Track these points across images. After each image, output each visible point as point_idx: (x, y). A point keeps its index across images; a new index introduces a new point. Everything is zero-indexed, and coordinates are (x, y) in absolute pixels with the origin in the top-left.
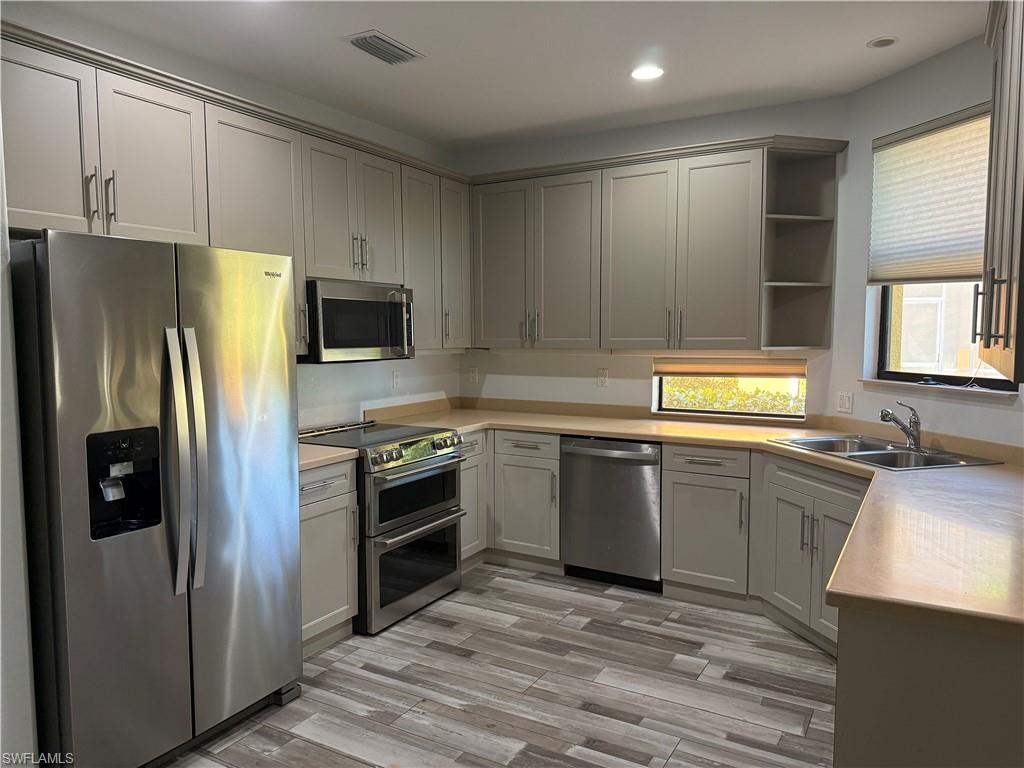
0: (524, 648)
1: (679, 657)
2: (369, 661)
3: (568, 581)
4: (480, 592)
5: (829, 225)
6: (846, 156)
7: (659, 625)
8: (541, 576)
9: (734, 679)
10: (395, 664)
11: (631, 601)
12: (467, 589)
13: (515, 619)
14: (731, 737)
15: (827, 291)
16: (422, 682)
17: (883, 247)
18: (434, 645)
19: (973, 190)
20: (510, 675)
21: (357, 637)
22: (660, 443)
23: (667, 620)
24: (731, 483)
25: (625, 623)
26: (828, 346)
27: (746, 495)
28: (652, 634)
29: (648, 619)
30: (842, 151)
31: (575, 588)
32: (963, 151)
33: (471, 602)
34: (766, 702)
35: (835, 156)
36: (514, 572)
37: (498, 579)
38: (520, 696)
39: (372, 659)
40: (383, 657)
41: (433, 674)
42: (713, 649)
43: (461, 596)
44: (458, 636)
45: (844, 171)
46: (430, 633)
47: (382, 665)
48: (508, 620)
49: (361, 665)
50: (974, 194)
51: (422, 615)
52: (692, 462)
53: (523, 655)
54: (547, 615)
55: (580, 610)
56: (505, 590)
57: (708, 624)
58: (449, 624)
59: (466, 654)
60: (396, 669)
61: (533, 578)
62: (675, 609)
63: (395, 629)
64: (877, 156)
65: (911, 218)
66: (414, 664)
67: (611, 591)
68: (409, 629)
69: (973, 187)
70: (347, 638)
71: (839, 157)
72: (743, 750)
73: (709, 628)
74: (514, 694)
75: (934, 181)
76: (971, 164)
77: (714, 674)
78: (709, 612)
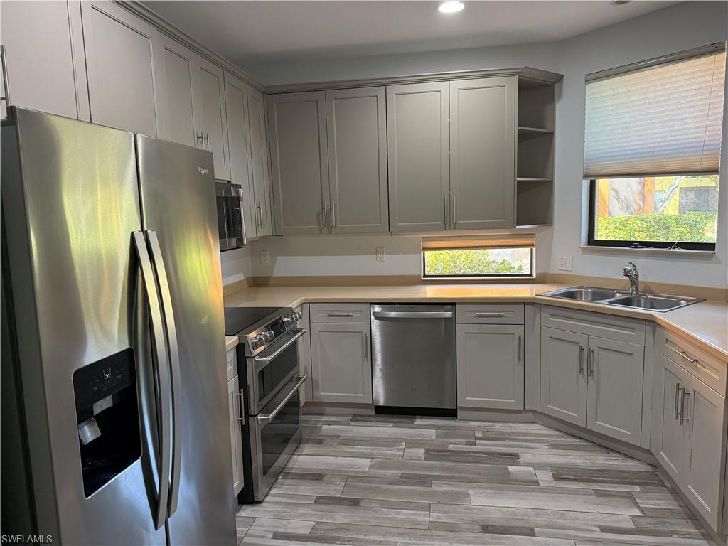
0: (396, 487)
1: (511, 468)
2: (276, 530)
3: (381, 419)
4: (320, 442)
5: (550, 136)
6: (562, 85)
7: (475, 444)
8: (356, 418)
9: (561, 479)
10: (303, 527)
11: (438, 428)
12: (307, 441)
13: (367, 462)
14: (605, 530)
15: (549, 184)
16: (338, 539)
17: (597, 152)
18: (319, 500)
19: (674, 113)
20: (404, 514)
21: (244, 507)
22: (454, 304)
23: (477, 438)
24: (510, 329)
25: (451, 447)
26: (551, 224)
27: (522, 337)
28: (477, 453)
29: (463, 441)
30: (558, 82)
31: (391, 425)
32: (665, 84)
33: (321, 453)
34: (598, 494)
35: (553, 86)
36: (333, 418)
37: (325, 427)
38: (428, 533)
39: (277, 527)
40: (285, 522)
41: (341, 529)
42: (525, 457)
43: (307, 449)
44: (334, 487)
45: (560, 97)
46: (309, 490)
47: (290, 531)
48: (364, 464)
49: (271, 535)
50: (674, 115)
51: (288, 474)
52: (480, 316)
53: (399, 493)
54: (390, 452)
55: (412, 443)
56: (339, 436)
57: (506, 436)
58: (318, 477)
59: (355, 503)
60: (307, 531)
61: (351, 421)
62: (474, 429)
63: (273, 491)
64: (588, 86)
65: (620, 131)
66: (318, 523)
67: (418, 422)
68: (287, 489)
69: (673, 110)
70: (238, 510)
71: (556, 86)
72: (619, 538)
73: (510, 440)
74: (422, 532)
75: (640, 105)
76: (672, 94)
77: (545, 477)
78: (498, 426)
